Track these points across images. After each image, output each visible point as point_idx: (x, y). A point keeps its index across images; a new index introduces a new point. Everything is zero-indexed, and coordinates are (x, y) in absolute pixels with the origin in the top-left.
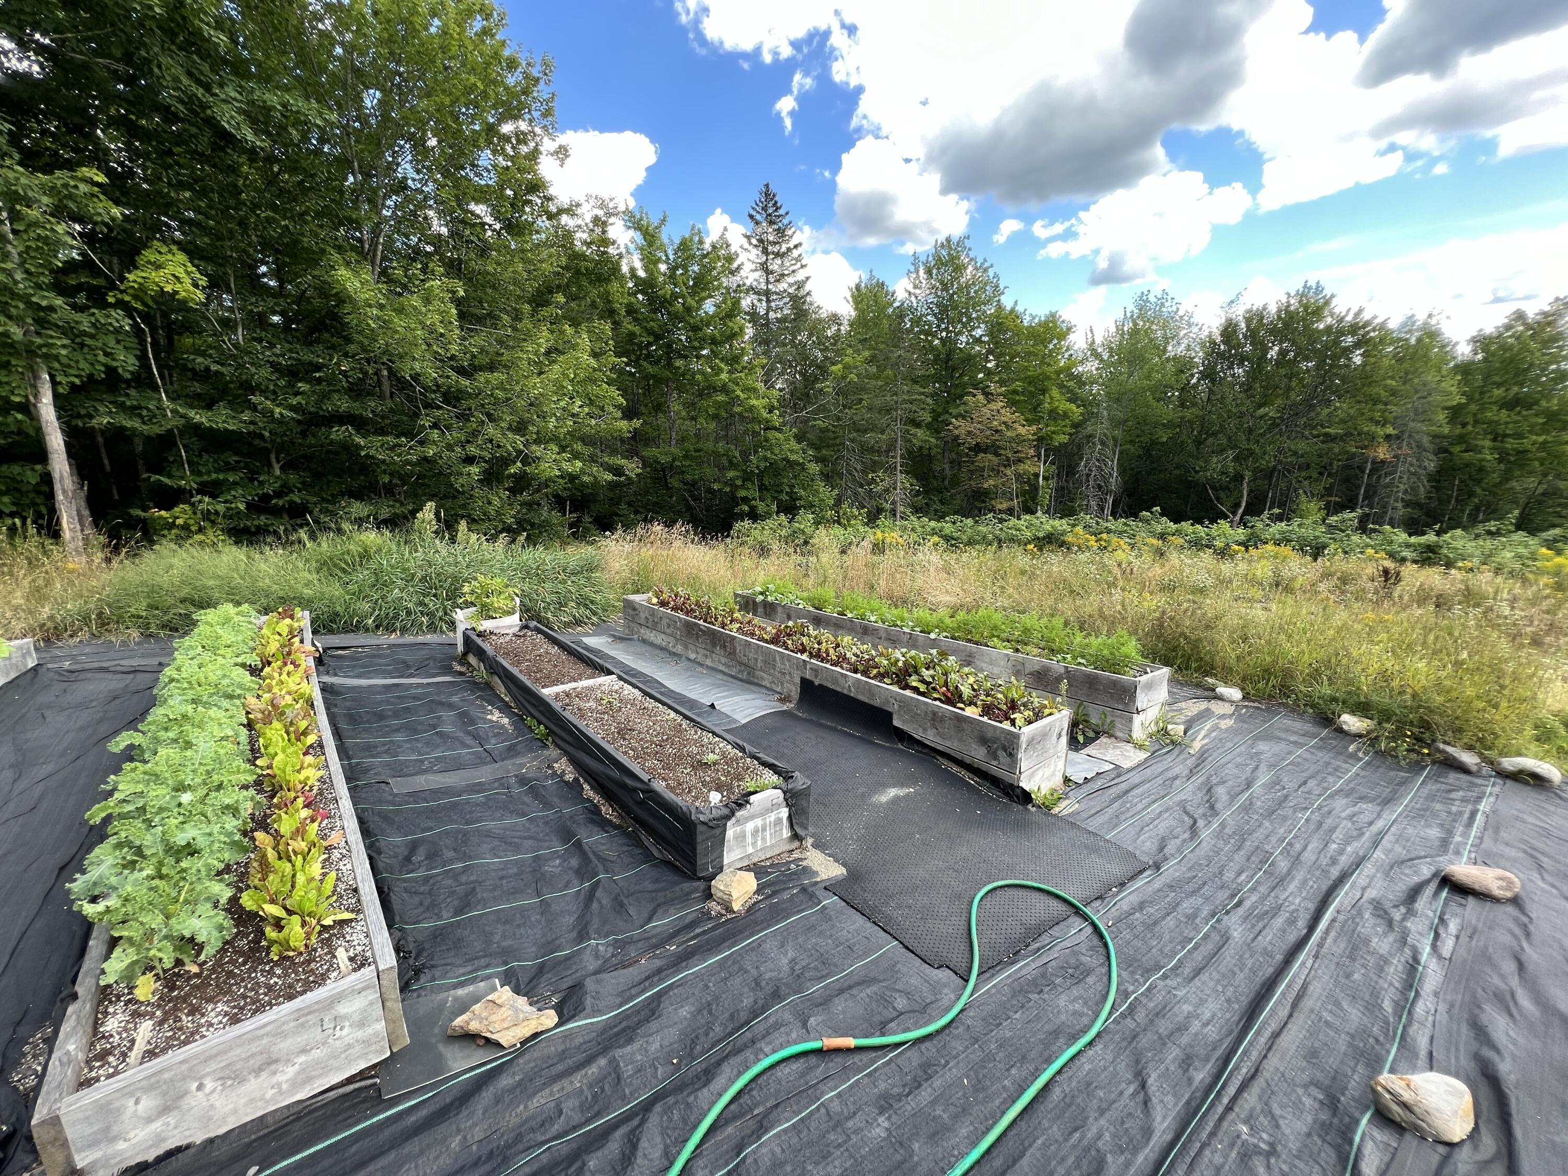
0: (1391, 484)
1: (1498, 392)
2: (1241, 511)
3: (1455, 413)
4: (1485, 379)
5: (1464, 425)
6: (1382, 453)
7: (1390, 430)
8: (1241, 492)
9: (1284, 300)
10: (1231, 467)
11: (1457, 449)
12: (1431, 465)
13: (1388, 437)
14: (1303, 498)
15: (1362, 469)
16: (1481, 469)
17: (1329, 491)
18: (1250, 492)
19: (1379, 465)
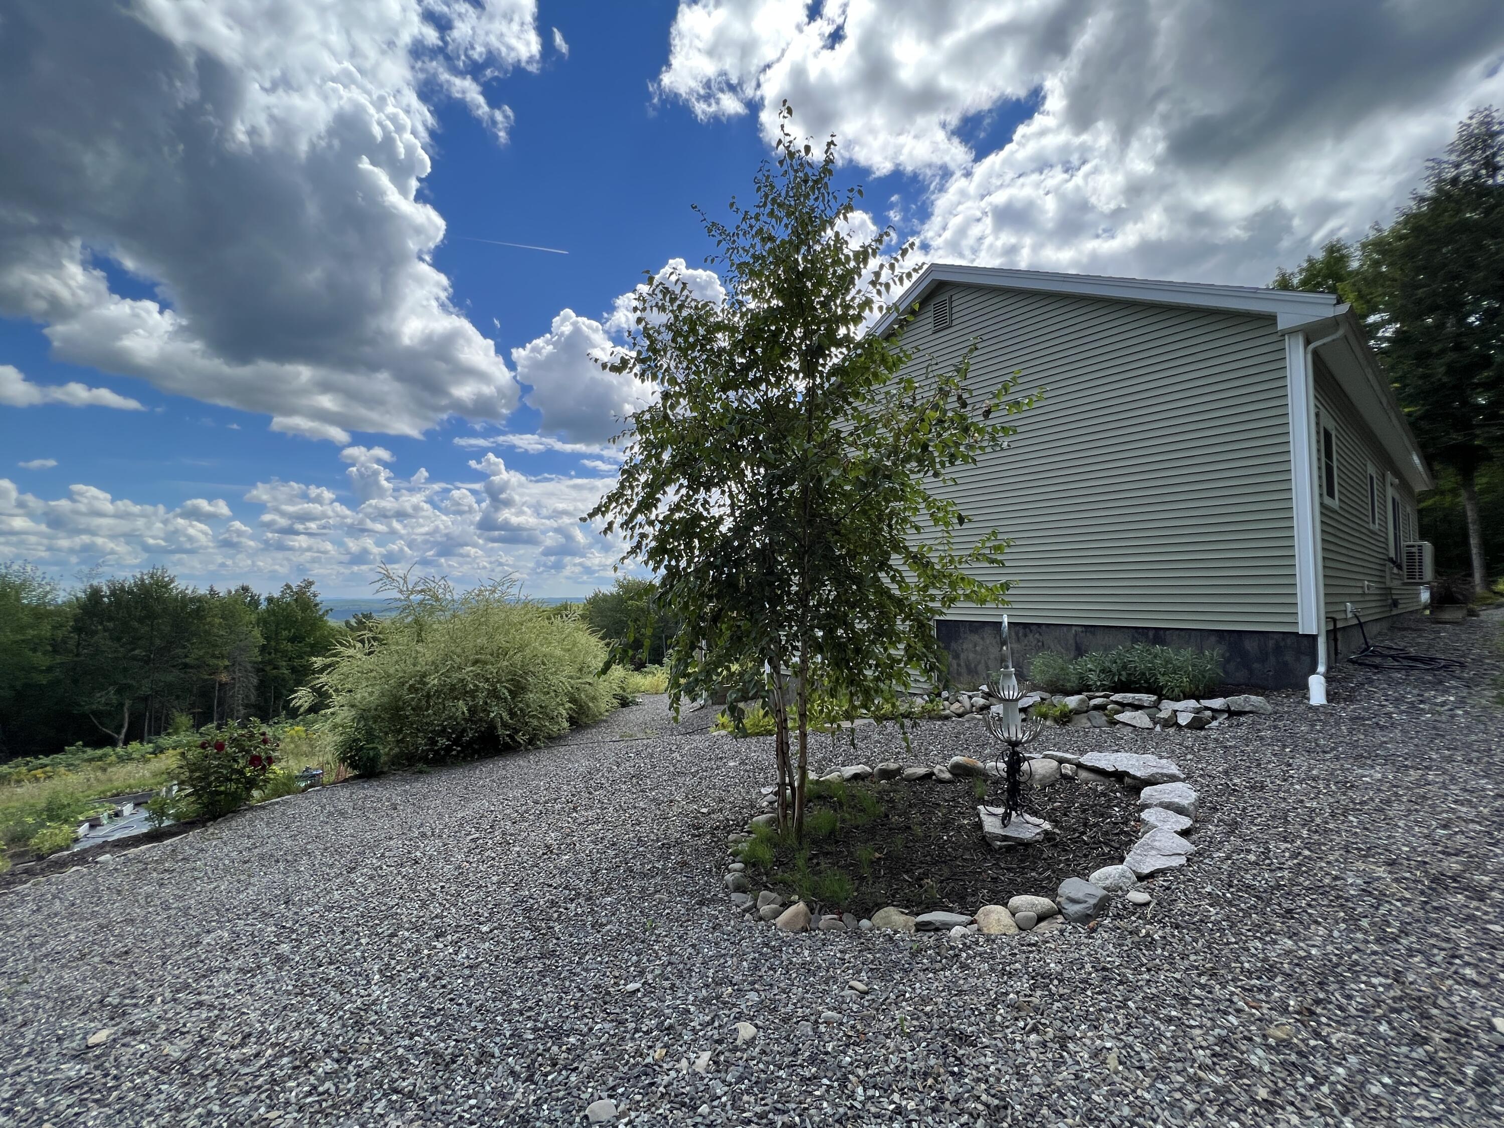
0: (232, 696)
1: (285, 633)
2: (124, 730)
3: (263, 649)
4: (277, 626)
5: (270, 654)
6: (224, 677)
7: (227, 663)
8: (123, 719)
9: (139, 576)
10: (114, 699)
11: (268, 668)
12: (255, 681)
13: (226, 667)
14: (176, 714)
15: (214, 688)
16: (283, 680)
17: (193, 706)
18: (131, 715)
19: (222, 685)
